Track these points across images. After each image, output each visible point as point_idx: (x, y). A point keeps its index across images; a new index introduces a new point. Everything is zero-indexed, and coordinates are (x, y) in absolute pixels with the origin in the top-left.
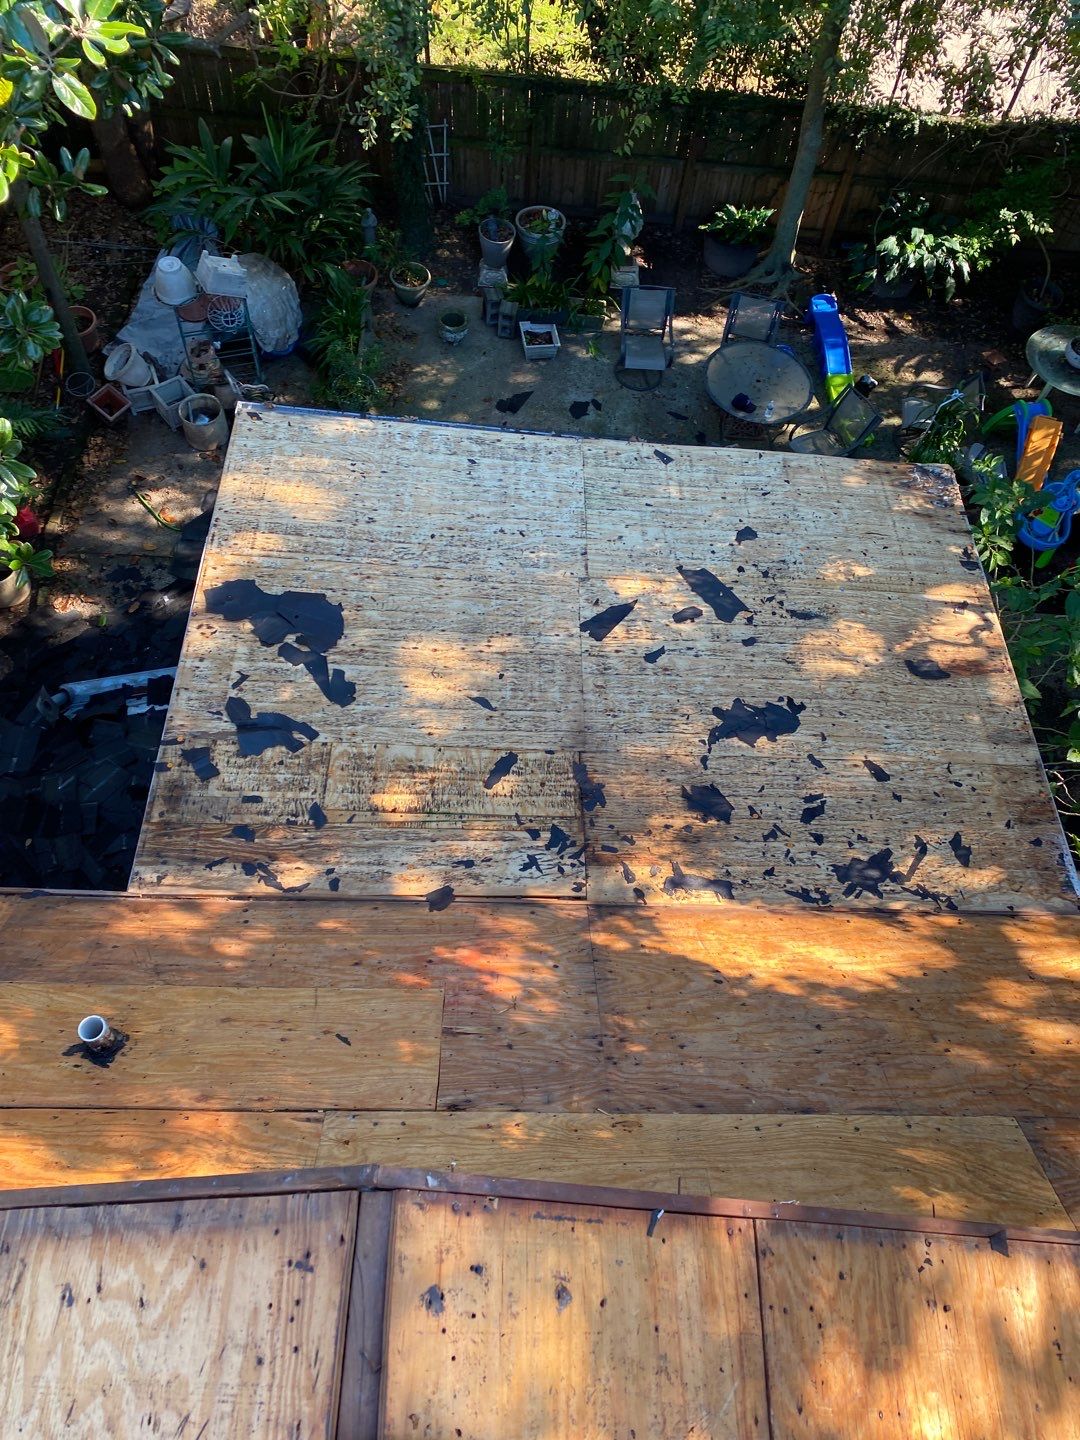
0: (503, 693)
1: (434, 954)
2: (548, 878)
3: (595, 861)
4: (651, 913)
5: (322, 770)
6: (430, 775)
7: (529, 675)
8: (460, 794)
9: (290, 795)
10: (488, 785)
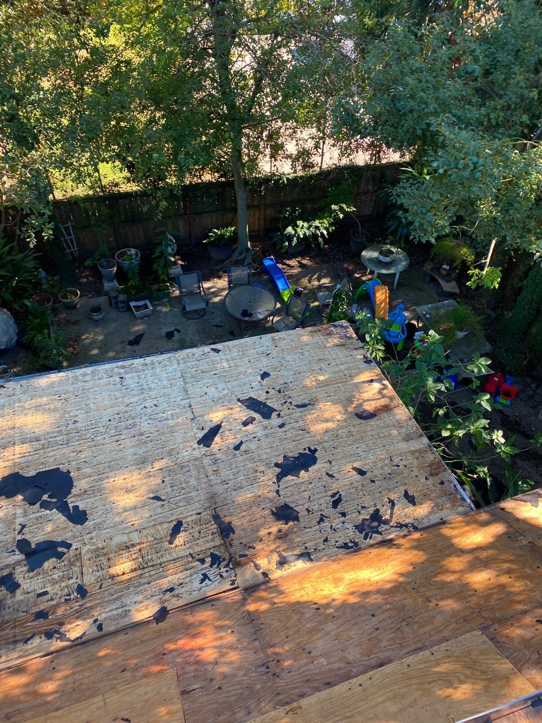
0: (166, 490)
1: (165, 649)
2: (216, 583)
3: (238, 565)
4: (274, 584)
5: (78, 564)
6: (138, 547)
7: (177, 476)
8: (157, 553)
9: (63, 584)
10: (171, 543)
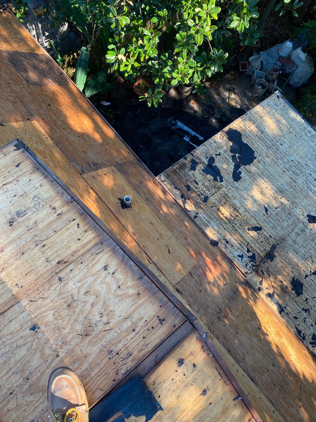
0: (273, 212)
1: (202, 253)
2: (242, 264)
3: (257, 272)
4: (258, 297)
6: (238, 214)
7: (283, 214)
8: (240, 225)
9: (205, 189)
10: (249, 229)
